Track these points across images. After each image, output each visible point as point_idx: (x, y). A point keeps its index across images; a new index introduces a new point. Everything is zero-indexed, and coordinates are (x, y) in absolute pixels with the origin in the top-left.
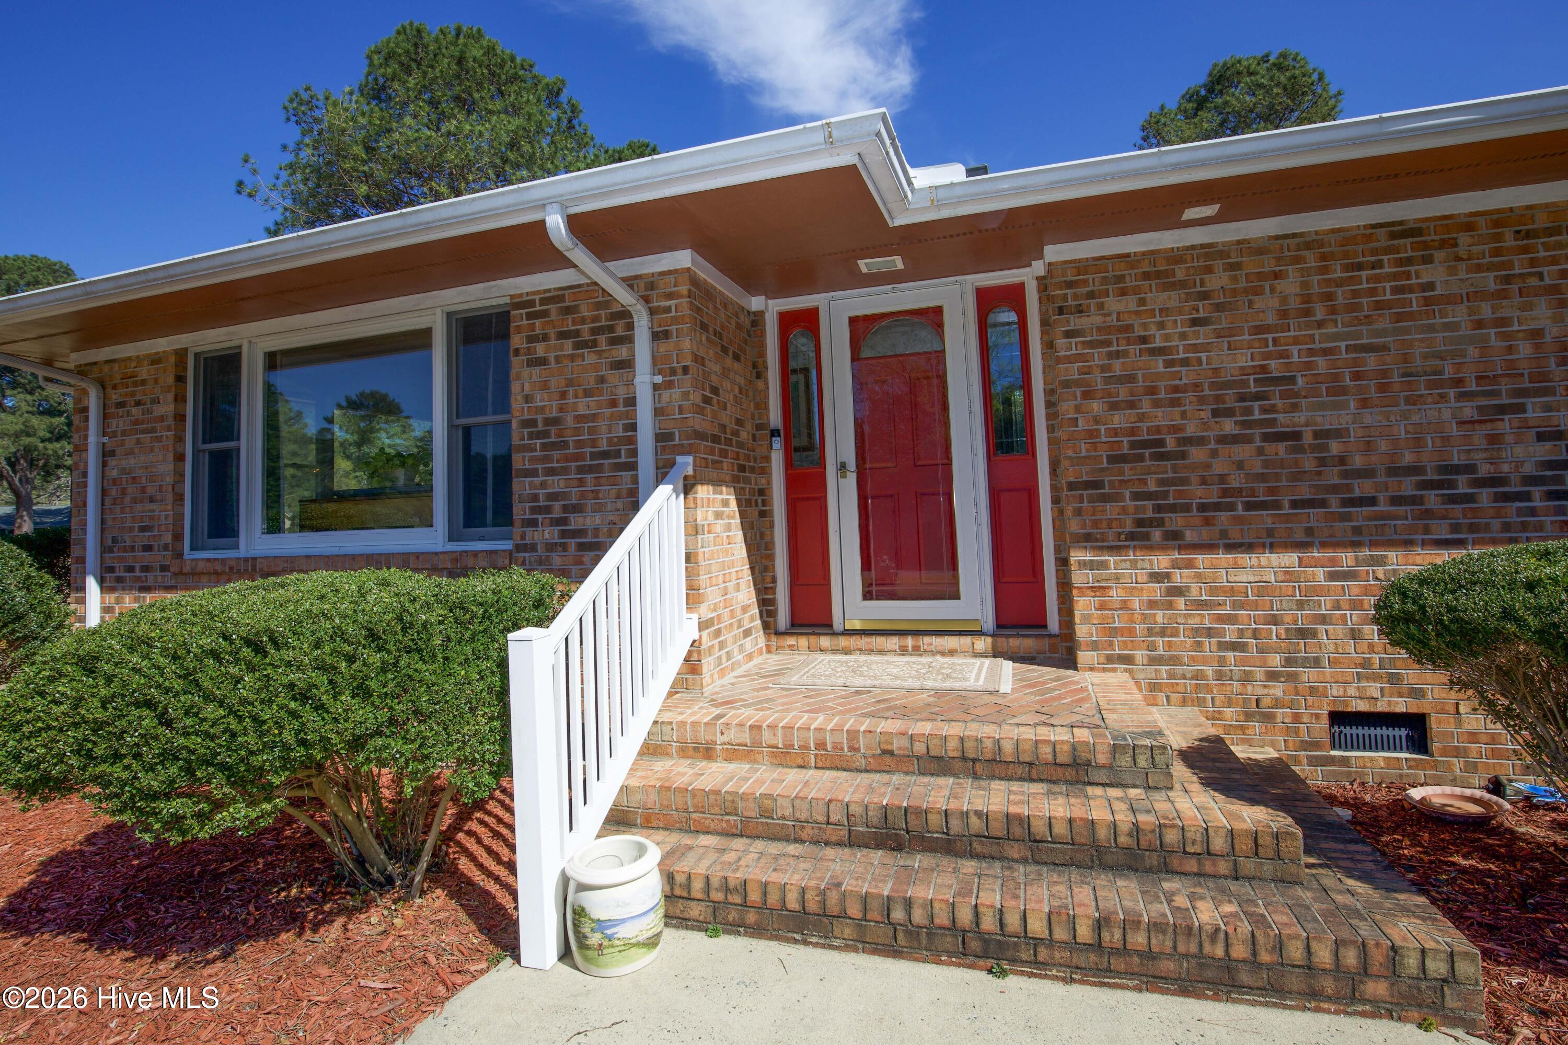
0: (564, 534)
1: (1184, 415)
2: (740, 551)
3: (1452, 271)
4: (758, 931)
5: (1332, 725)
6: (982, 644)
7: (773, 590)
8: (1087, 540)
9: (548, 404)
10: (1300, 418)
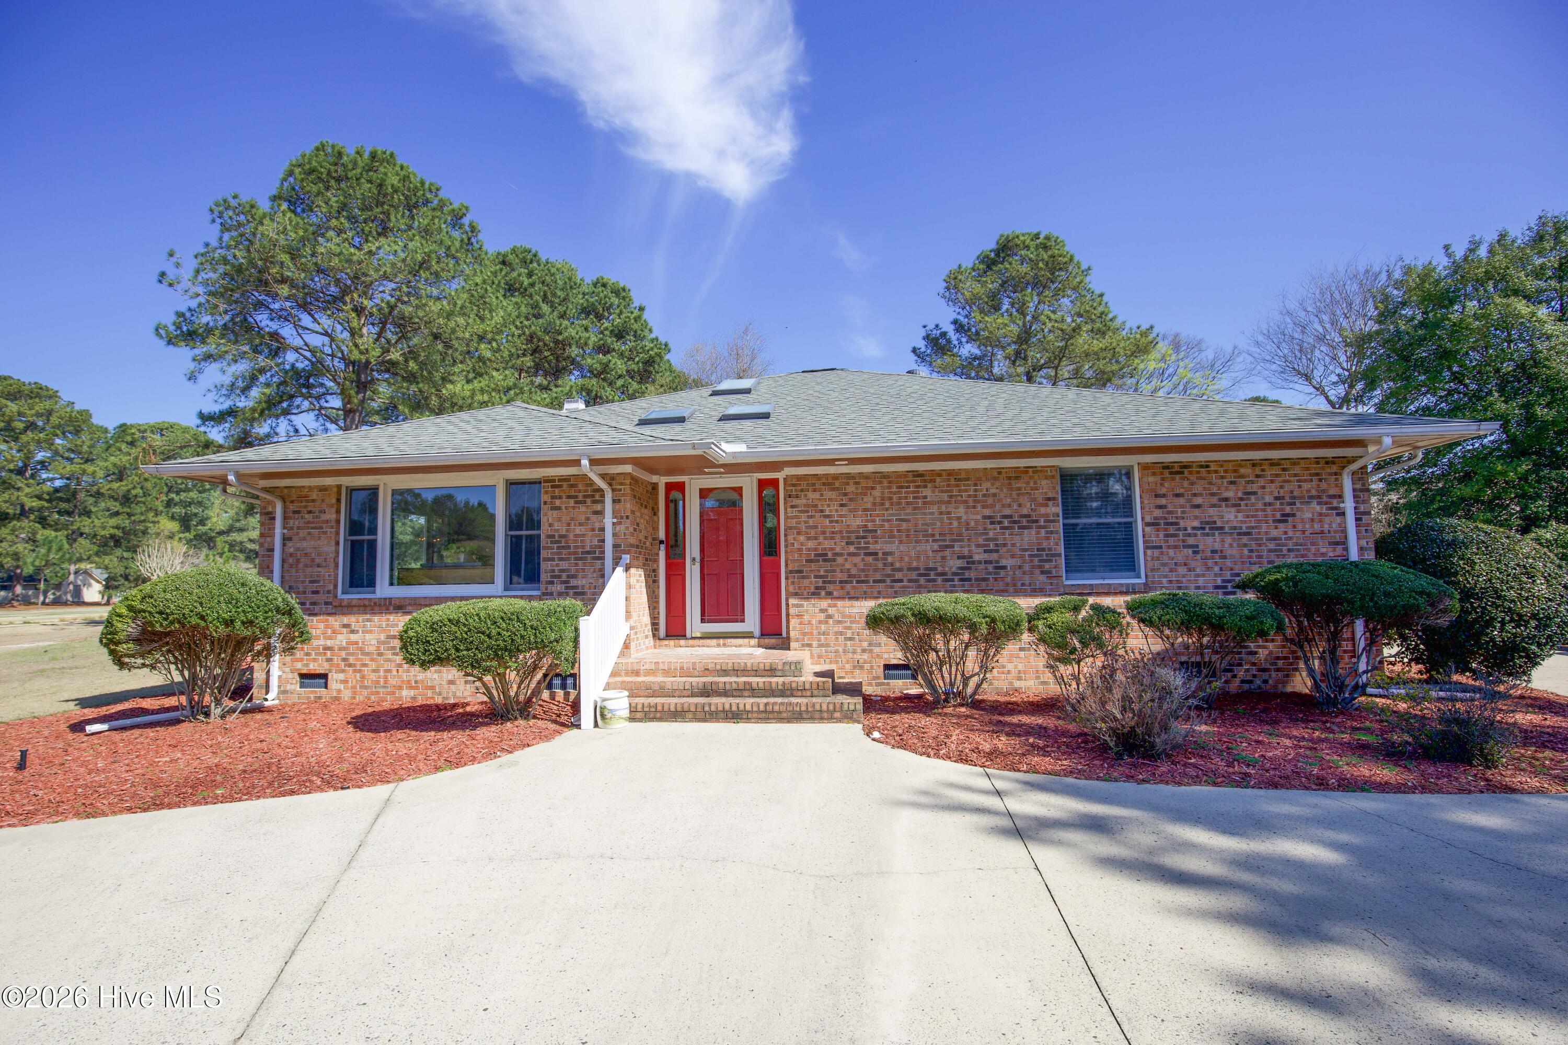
0: (567, 588)
1: (835, 543)
2: (644, 598)
3: (933, 492)
4: (660, 719)
5: (885, 670)
6: (754, 642)
7: (658, 618)
8: (796, 594)
9: (561, 528)
10: (878, 547)
